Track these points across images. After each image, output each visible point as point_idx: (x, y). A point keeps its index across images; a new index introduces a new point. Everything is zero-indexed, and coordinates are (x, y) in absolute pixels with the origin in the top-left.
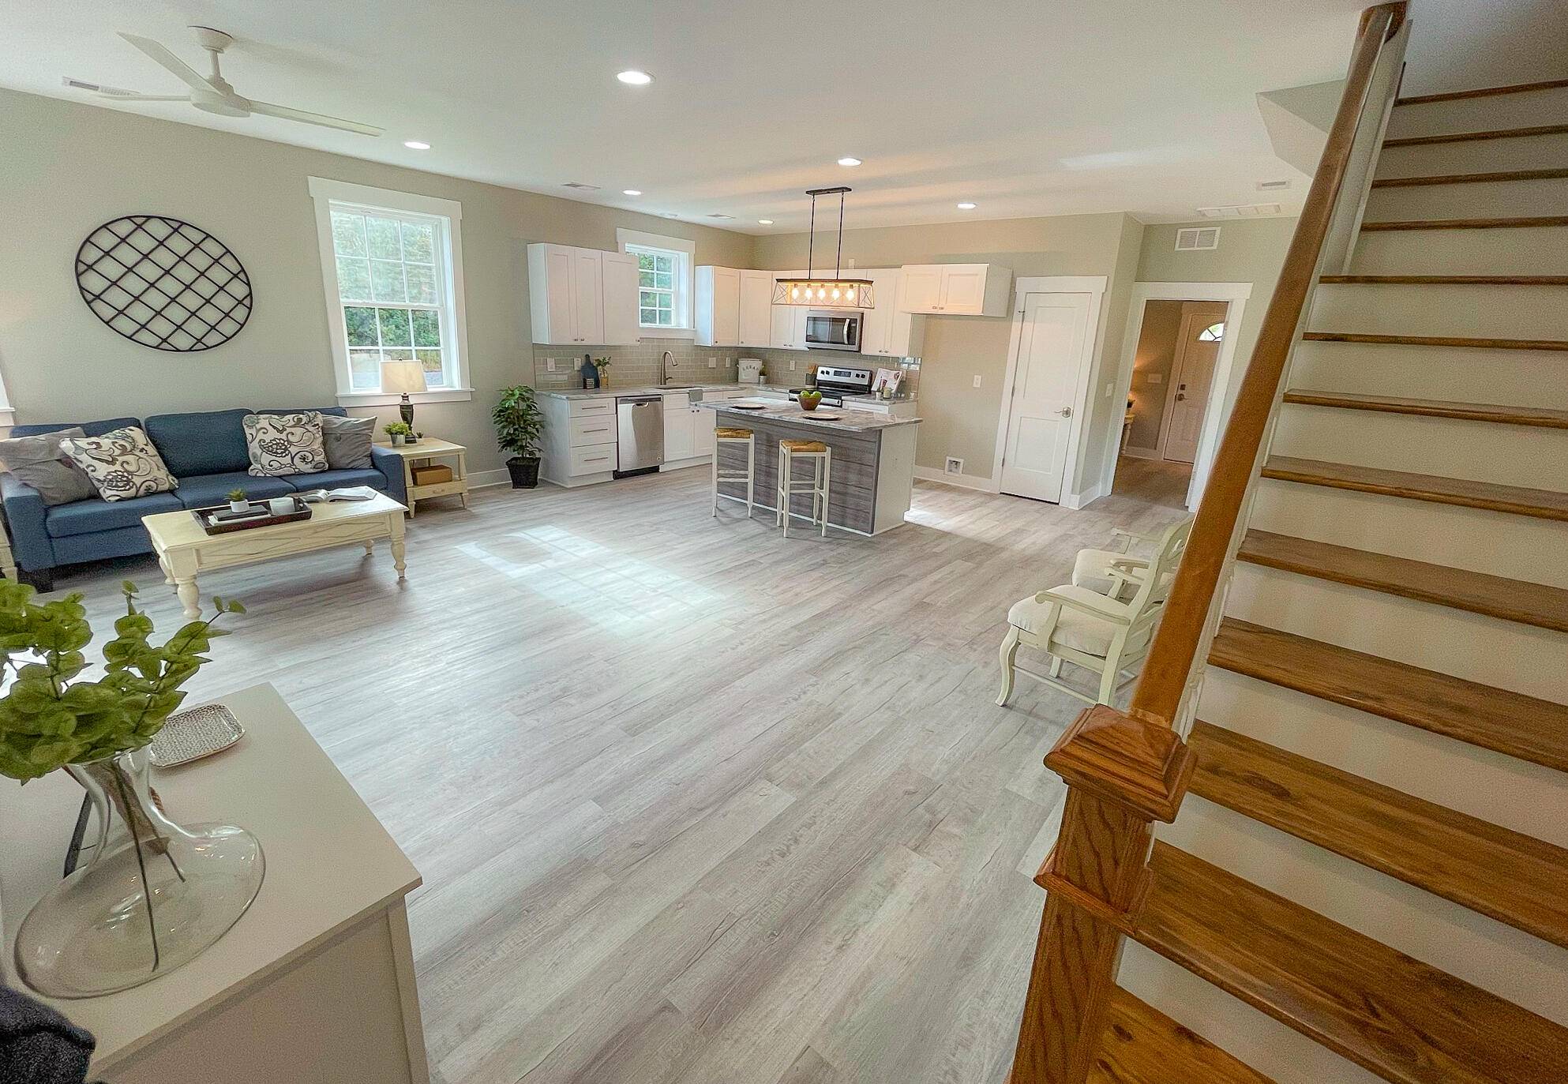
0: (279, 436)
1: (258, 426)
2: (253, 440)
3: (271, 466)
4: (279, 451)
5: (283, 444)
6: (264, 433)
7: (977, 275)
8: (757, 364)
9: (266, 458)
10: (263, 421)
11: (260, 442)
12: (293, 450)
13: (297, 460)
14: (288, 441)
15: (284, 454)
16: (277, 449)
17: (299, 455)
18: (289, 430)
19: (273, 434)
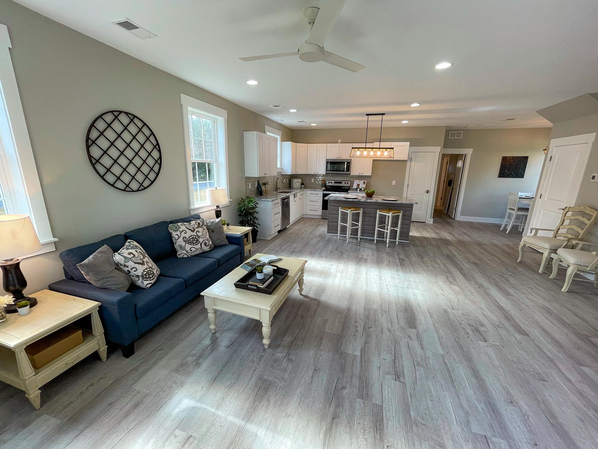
0: (192, 234)
1: (181, 230)
2: (179, 238)
3: (191, 251)
4: (194, 242)
5: (196, 238)
6: (185, 233)
7: (405, 146)
8: (300, 180)
9: (188, 247)
10: (183, 227)
11: (183, 238)
12: (201, 240)
13: (203, 245)
14: (197, 235)
15: (197, 243)
16: (193, 241)
17: (203, 243)
18: (196, 230)
19: (189, 233)
